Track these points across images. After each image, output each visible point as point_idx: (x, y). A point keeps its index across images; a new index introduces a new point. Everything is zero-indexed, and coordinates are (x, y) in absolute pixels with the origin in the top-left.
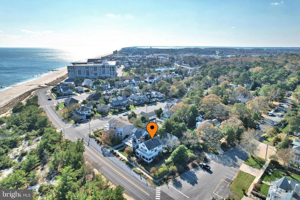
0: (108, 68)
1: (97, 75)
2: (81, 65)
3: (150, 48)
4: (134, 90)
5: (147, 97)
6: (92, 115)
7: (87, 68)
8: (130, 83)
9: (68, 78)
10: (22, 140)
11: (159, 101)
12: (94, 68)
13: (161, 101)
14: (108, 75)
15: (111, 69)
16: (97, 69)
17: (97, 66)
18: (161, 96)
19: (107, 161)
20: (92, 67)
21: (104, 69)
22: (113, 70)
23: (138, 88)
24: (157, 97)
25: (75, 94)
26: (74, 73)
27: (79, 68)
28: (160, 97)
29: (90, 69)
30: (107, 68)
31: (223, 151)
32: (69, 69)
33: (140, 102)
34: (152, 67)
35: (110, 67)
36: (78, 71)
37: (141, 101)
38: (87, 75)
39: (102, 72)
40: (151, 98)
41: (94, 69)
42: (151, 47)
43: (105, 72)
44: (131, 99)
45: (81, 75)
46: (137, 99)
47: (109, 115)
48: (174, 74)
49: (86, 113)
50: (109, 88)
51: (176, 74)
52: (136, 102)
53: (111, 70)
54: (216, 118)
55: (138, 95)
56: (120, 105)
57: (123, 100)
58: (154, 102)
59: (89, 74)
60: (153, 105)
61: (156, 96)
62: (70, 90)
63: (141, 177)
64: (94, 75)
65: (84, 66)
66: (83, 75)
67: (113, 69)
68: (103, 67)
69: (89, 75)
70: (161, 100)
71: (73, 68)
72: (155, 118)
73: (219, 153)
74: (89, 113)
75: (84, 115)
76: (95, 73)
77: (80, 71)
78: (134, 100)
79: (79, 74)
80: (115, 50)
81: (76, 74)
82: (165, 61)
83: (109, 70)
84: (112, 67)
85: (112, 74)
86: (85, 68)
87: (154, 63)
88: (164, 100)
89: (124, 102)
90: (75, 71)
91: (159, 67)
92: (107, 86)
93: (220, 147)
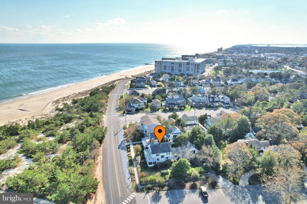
0: (193, 65)
1: (181, 71)
2: (168, 61)
3: (267, 46)
4: (201, 91)
5: (209, 100)
6: (142, 109)
7: (172, 64)
8: (207, 83)
9: (154, 72)
10: (76, 118)
11: (223, 107)
12: (179, 64)
13: (225, 107)
14: (192, 73)
15: (195, 66)
16: (181, 66)
17: (182, 62)
18: (228, 101)
19: (117, 152)
20: (177, 64)
21: (189, 66)
22: (198, 68)
23: (209, 89)
24: (223, 102)
25: (146, 87)
26: (160, 68)
27: (165, 63)
28: (225, 102)
29: (174, 65)
30: (191, 65)
31: (248, 183)
32: (156, 64)
33: (199, 104)
34: (251, 67)
35: (195, 65)
36: (164, 66)
37: (201, 103)
38: (172, 71)
39: (187, 69)
40: (213, 101)
41: (179, 66)
42: (269, 45)
43: (189, 69)
44: (192, 100)
45: (166, 70)
46: (196, 101)
47: (158, 111)
48: (268, 78)
49: (136, 106)
50: (182, 85)
51: (270, 79)
52: (194, 103)
53: (195, 68)
54: (268, 140)
55: (199, 96)
56: (174, 104)
57: (179, 99)
58: (217, 107)
59: (173, 69)
60: (212, 110)
61: (222, 100)
62: (142, 83)
63: (130, 177)
64: (178, 71)
65: (169, 62)
66: (167, 70)
67: (198, 66)
68: (188, 64)
69: (173, 71)
70: (227, 106)
71: (159, 63)
72: (196, 123)
73: (240, 184)
74: (139, 106)
75: (134, 107)
76: (179, 70)
77: (166, 66)
78: (193, 101)
79: (164, 69)
80: (220, 48)
81: (162, 69)
82: (271, 62)
83: (194, 68)
84: (197, 65)
85: (196, 72)
86: (170, 63)
87: (256, 63)
88: (231, 107)
89: (179, 101)
90: (161, 66)
91: (261, 69)
92: (180, 83)
93: (249, 177)
